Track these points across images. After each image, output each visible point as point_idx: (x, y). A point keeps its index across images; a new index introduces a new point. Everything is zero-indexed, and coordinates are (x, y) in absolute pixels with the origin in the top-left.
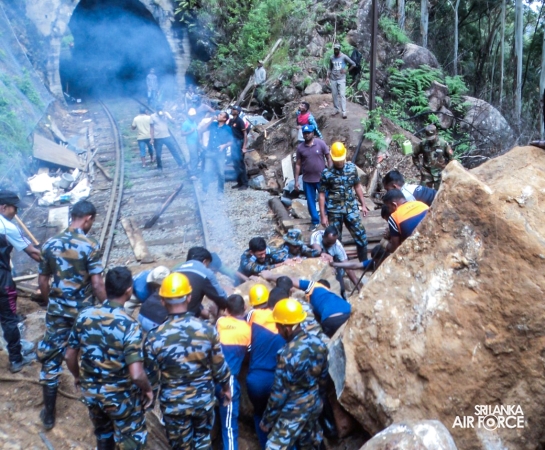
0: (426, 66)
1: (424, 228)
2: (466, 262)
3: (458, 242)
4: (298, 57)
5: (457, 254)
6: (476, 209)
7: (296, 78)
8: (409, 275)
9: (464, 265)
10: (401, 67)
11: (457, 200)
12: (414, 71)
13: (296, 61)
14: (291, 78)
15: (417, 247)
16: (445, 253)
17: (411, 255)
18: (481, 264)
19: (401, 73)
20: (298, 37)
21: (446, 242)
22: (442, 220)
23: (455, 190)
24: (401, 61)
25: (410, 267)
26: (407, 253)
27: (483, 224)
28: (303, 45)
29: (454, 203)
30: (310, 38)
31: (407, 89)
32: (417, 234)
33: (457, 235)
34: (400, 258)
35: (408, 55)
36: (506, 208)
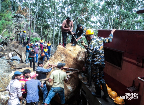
0: (38, 37)
1: (55, 55)
2: (63, 60)
3: (61, 57)
4: (11, 33)
5: (61, 59)
6: (64, 52)
7: (10, 37)
8: (53, 63)
9: (62, 60)
10: (32, 37)
11: (61, 51)
12: (35, 38)
13: (10, 34)
14: (9, 37)
15: (54, 58)
16: (59, 59)
17: (53, 60)
18: (65, 60)
19: (32, 38)
20: (10, 29)
21: (59, 57)
22: (58, 54)
23: (60, 49)
24: (32, 36)
25: (53, 62)
26: (52, 60)
27: (65, 54)
28: (12, 31)
29: (60, 51)
30: (13, 30)
31: (34, 41)
32: (54, 56)
33: (61, 56)
34: (51, 60)
35: (34, 35)
36: (69, 51)
